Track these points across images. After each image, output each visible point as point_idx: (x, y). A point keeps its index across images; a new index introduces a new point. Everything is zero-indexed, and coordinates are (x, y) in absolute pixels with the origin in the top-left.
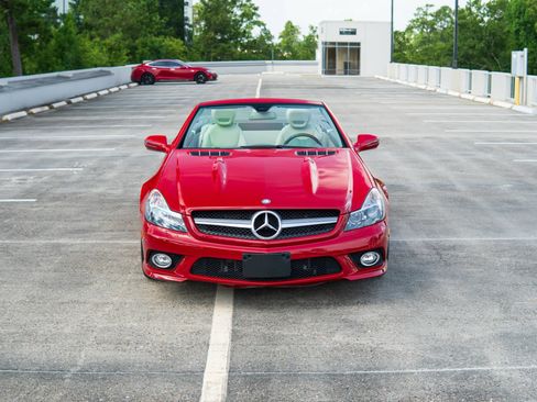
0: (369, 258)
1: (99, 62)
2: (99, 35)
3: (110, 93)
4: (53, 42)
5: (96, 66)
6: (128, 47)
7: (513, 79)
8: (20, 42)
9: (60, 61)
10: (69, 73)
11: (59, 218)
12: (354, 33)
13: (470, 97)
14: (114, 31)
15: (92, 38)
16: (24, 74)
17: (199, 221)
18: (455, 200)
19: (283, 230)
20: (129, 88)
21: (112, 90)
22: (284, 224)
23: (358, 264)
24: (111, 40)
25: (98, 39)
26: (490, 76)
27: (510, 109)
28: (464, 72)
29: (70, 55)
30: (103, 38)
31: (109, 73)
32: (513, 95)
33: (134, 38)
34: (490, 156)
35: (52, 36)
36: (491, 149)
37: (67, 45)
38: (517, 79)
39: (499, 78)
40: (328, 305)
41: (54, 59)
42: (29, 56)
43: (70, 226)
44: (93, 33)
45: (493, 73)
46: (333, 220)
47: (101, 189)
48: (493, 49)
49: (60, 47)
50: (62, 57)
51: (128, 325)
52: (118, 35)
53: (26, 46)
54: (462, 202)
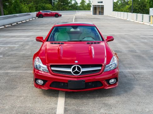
0: (112, 81)
1: (26, 11)
2: (27, 3)
3: (30, 20)
4: (13, 5)
5: (26, 12)
6: (35, 7)
7: (150, 16)
8: (3, 6)
9: (15, 11)
10: (18, 15)
11: (9, 62)
12: (102, 2)
13: (137, 22)
14: (31, 2)
15: (25, 4)
16: (4, 15)
17: (53, 69)
18: (137, 56)
19: (82, 72)
20: (35, 19)
21: (30, 19)
22: (83, 70)
23: (109, 83)
24: (30, 5)
25: (26, 4)
26: (143, 15)
27: (149, 25)
28: (135, 14)
29: (17, 9)
30: (28, 4)
31: (29, 15)
32: (150, 21)
33: (37, 4)
34: (146, 41)
35: (12, 4)
36: (146, 38)
37: (17, 6)
38: (151, 17)
39: (146, 16)
40: (98, 97)
41: (13, 10)
42: (6, 9)
43: (13, 65)
44: (25, 3)
45: (144, 14)
46: (100, 68)
47: (24, 52)
48: (143, 7)
49: (15, 7)
50: (15, 10)
51: (28, 105)
52: (32, 3)
53: (5, 7)
54: (139, 57)
